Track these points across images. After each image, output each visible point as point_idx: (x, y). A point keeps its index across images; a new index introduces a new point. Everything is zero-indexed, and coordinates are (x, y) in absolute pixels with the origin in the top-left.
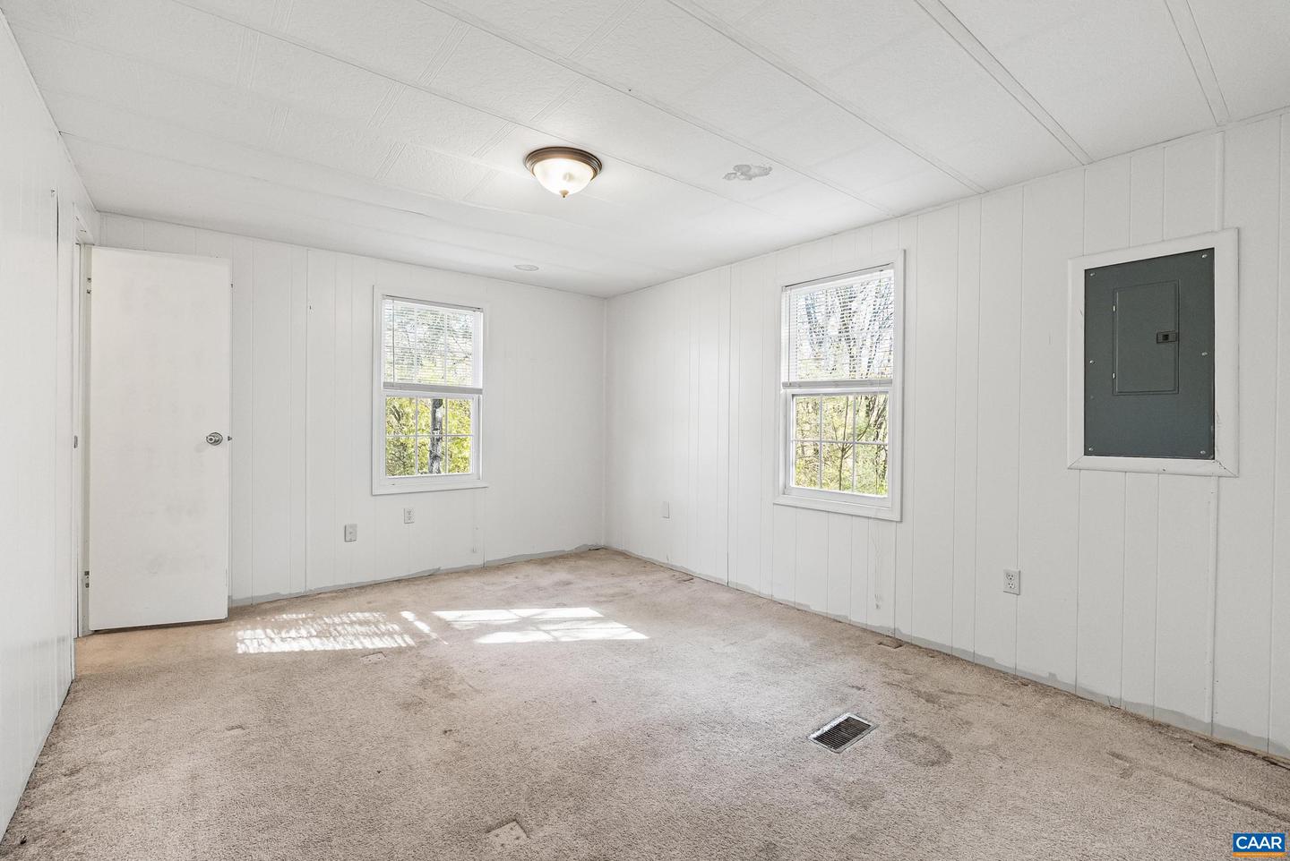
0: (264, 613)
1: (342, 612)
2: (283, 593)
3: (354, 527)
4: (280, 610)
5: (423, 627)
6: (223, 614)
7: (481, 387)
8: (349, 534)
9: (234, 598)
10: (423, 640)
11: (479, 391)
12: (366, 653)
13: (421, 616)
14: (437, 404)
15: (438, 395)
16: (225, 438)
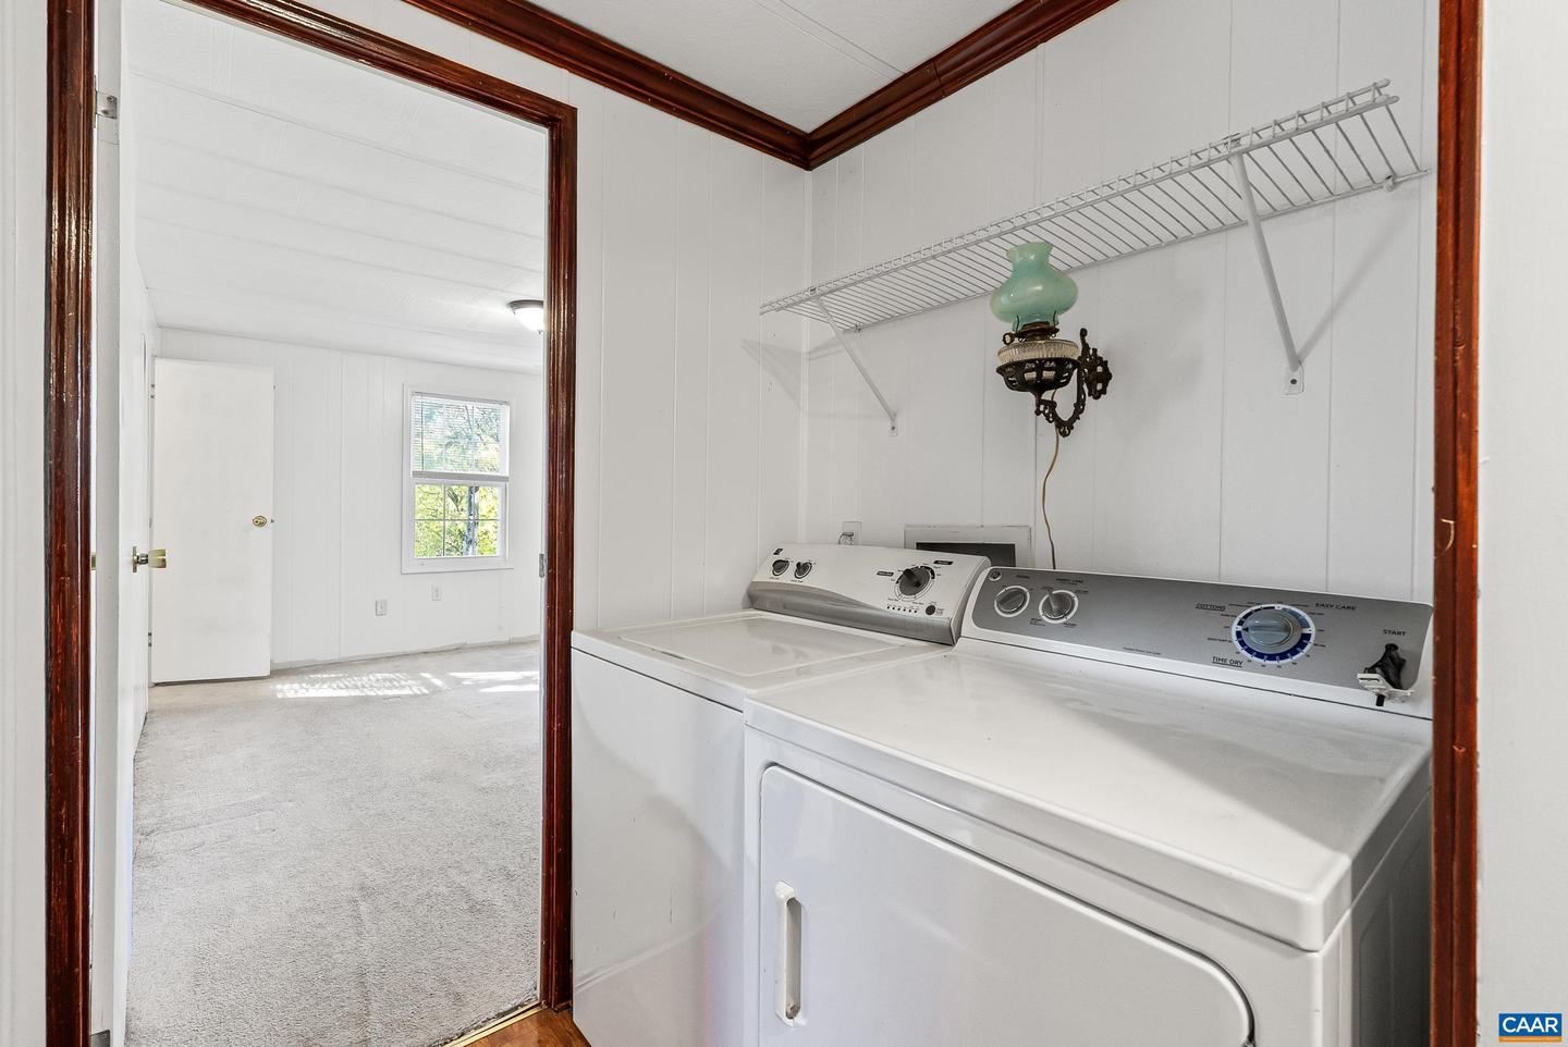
0: (303, 673)
1: (372, 673)
2: (319, 659)
3: (385, 602)
4: (315, 672)
5: (438, 682)
6: (267, 673)
7: (507, 475)
8: (380, 608)
9: (276, 662)
10: (436, 690)
11: (505, 479)
12: (386, 698)
13: (437, 674)
14: (473, 490)
15: (473, 483)
16: (269, 521)
